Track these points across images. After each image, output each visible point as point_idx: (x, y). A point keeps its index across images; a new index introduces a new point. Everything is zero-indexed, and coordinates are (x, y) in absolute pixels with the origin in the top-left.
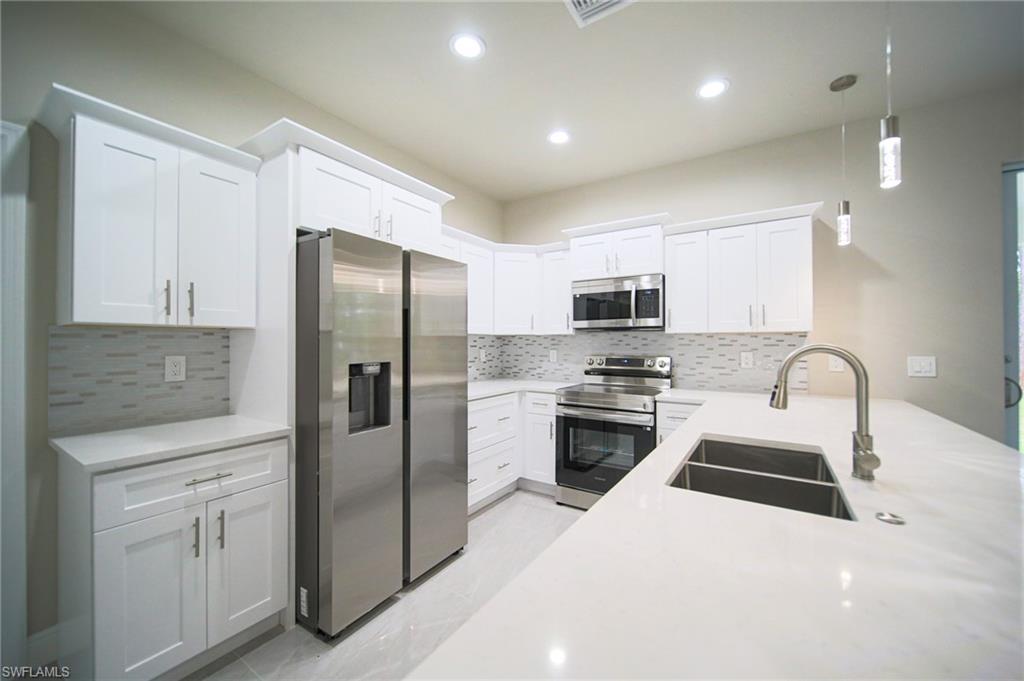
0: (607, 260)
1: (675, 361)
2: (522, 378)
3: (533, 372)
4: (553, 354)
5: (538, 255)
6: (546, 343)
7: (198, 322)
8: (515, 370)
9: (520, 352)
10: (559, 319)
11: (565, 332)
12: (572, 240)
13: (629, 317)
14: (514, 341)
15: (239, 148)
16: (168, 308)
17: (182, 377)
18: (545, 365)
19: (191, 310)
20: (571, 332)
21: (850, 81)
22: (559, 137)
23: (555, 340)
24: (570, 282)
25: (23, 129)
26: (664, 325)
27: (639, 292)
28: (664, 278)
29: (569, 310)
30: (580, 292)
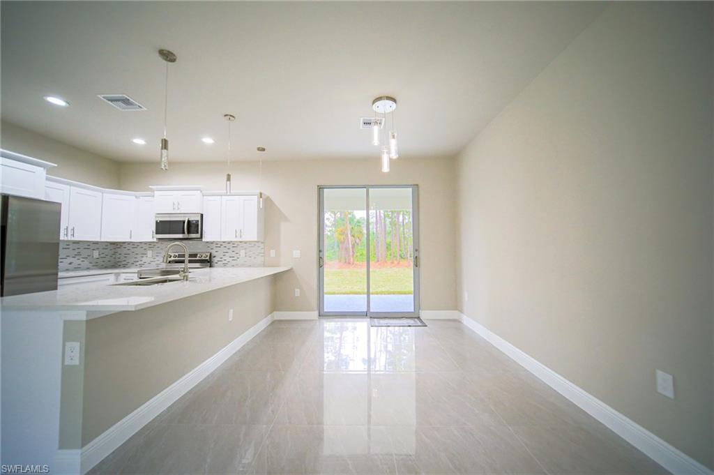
0: (174, 204)
1: (213, 255)
2: (129, 267)
3: (137, 264)
4: (150, 253)
5: (136, 197)
6: (145, 246)
8: (124, 263)
9: (128, 252)
10: (147, 234)
11: (152, 240)
12: (156, 192)
13: (184, 233)
14: (126, 245)
18: (145, 259)
20: (155, 240)
21: (264, 150)
23: (150, 245)
24: (154, 215)
26: (201, 237)
27: (189, 221)
28: (202, 215)
29: (154, 228)
30: (159, 219)
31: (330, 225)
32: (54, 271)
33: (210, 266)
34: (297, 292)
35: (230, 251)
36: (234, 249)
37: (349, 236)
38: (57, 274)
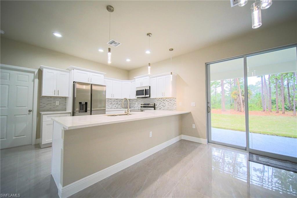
0: (141, 83)
1: (156, 104)
3: (133, 107)
4: (136, 103)
7: (59, 96)
10: (134, 96)
12: (136, 79)
13: (144, 95)
15: (66, 70)
16: (55, 94)
17: (58, 104)
18: (135, 106)
19: (58, 94)
20: (136, 98)
22: (128, 60)
23: (135, 100)
24: (135, 88)
25: (38, 70)
26: (150, 96)
27: (145, 90)
28: (150, 87)
29: (135, 94)
30: (137, 90)
31: (228, 90)
32: (104, 109)
33: (154, 109)
34: (194, 126)
35: (162, 103)
36: (163, 102)
37: (240, 95)
38: (105, 110)
